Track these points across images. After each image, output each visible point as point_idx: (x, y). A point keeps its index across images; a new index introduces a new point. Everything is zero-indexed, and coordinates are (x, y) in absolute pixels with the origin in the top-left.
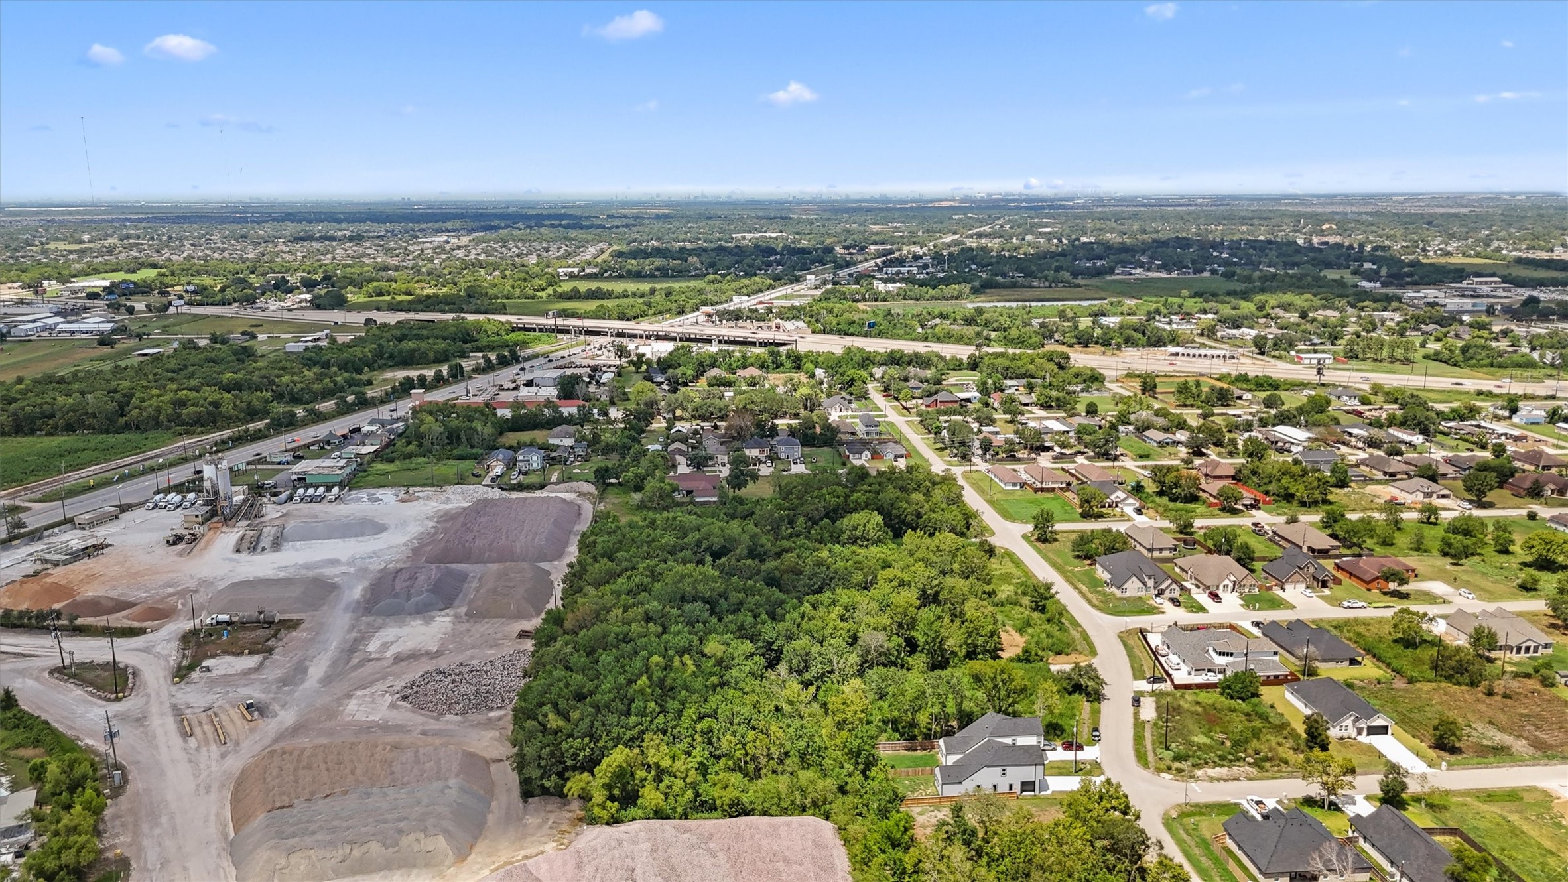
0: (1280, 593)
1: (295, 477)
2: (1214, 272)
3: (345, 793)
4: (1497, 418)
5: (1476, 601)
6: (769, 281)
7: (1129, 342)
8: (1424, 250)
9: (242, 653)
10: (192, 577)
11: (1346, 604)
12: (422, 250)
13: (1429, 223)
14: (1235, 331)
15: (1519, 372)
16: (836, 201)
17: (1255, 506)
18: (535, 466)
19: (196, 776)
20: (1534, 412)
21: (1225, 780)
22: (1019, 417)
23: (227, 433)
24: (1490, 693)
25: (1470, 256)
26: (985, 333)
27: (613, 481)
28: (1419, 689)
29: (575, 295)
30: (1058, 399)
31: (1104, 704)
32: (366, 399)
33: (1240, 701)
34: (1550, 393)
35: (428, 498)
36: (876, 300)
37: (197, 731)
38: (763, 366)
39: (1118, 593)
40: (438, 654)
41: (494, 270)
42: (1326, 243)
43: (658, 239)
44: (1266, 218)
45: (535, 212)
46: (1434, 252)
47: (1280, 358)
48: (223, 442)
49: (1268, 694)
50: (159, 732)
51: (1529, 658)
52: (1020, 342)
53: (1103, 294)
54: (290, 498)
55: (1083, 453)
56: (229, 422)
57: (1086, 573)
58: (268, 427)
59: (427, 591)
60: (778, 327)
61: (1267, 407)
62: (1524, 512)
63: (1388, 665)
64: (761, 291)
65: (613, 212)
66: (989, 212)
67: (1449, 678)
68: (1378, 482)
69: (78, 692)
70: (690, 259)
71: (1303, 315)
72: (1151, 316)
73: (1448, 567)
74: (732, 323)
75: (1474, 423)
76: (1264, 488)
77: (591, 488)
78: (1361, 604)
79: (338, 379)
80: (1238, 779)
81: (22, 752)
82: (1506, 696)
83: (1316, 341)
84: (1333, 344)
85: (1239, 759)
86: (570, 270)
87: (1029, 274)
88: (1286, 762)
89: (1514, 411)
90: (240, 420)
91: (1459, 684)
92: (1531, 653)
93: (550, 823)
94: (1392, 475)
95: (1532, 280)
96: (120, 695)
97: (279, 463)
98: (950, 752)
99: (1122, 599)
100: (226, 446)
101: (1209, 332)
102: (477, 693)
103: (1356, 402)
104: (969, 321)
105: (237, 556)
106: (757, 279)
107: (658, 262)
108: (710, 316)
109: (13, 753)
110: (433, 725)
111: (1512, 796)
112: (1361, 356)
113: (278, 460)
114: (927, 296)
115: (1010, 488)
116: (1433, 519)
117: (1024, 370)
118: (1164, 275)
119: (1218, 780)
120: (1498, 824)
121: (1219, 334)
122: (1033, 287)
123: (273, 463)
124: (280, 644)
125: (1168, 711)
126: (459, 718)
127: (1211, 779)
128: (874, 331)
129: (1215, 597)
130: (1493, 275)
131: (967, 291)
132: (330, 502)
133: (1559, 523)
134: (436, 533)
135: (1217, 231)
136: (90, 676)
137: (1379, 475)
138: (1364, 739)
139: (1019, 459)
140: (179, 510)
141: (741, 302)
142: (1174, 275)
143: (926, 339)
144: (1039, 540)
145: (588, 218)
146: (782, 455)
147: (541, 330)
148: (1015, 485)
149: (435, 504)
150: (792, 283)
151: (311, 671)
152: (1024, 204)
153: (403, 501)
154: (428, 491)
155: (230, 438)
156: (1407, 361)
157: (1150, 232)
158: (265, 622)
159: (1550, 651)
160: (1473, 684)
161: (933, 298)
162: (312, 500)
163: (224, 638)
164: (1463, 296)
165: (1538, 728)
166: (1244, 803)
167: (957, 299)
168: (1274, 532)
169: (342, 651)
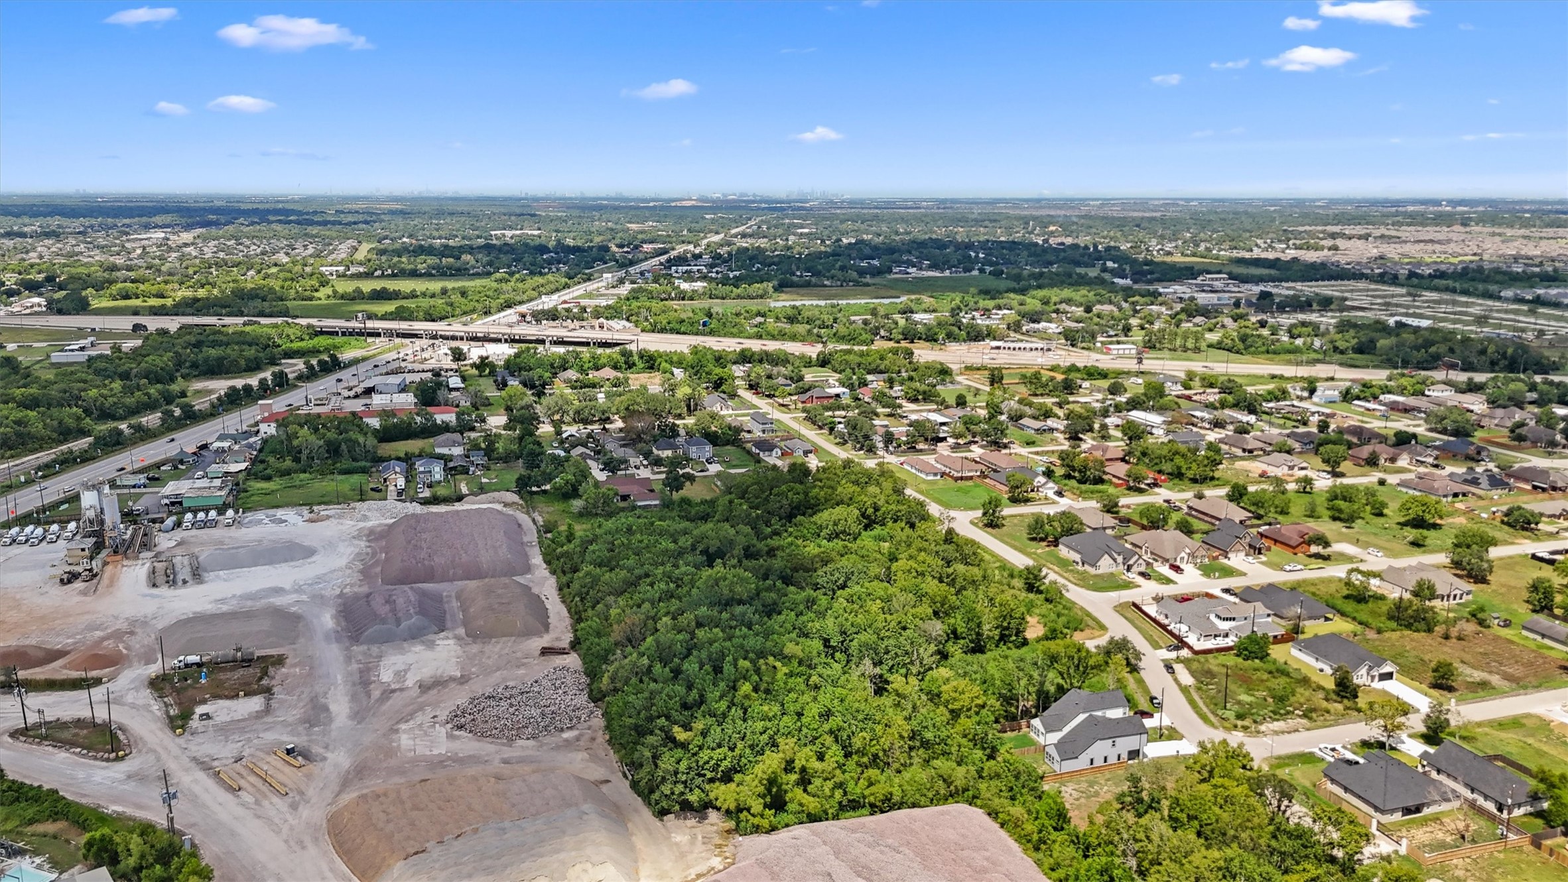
0: (1225, 561)
1: (167, 501)
2: (982, 271)
3: (476, 831)
4: (1301, 399)
5: (1384, 559)
6: (564, 280)
7: (950, 337)
8: (1147, 250)
9: (237, 696)
10: (116, 618)
11: (1288, 568)
12: (144, 248)
13: (1138, 226)
14: (1036, 326)
15: (1292, 357)
16: (576, 199)
17: (1155, 485)
18: (437, 477)
19: (278, 832)
20: (1327, 392)
21: (1289, 733)
22: (899, 411)
23: (45, 456)
24: (1447, 637)
25: (1187, 255)
26: (815, 331)
27: (534, 489)
28: (1389, 638)
29: (358, 296)
30: (924, 393)
31: (1142, 672)
32: (194, 413)
33: (1257, 661)
34: (1330, 375)
35: (340, 517)
36: (683, 299)
37: (242, 783)
38: (615, 367)
39: (1092, 571)
40: (463, 680)
41: (248, 269)
42: (1063, 244)
43: (410, 236)
44: (995, 221)
45: (250, 206)
46: (1158, 250)
47: (1088, 349)
48: (47, 466)
49: (1277, 653)
50: (197, 789)
51: (1458, 604)
52: (851, 339)
53: (894, 293)
54: (178, 524)
55: (976, 442)
56: (41, 443)
57: (1049, 553)
58: (93, 446)
59: (416, 613)
60: (601, 327)
61: (1112, 393)
62: (1375, 480)
63: (1354, 619)
64: (557, 290)
65: (339, 207)
66: (740, 212)
67: (1409, 626)
68: (1242, 458)
69: (62, 755)
70: (463, 257)
71: (1088, 310)
72: (955, 312)
73: (1344, 530)
74: (552, 323)
75: (1288, 403)
76: (1157, 468)
77: (515, 498)
78: (1299, 567)
79: (152, 391)
80: (1297, 730)
81: (40, 828)
82: (1459, 638)
83: (1112, 333)
84: (1126, 336)
85: (1288, 713)
86: (335, 269)
87: (816, 274)
88: (1328, 712)
89: (1312, 391)
90: (53, 440)
91: (1417, 631)
92: (1458, 601)
93: (700, 838)
94: (1251, 451)
95: (1253, 276)
96: (121, 753)
97: (134, 487)
98: (1049, 729)
99: (1096, 576)
100: (52, 471)
101: (1016, 327)
102: (543, 715)
103: (1179, 387)
104: (791, 320)
105: (155, 591)
106: (550, 277)
107: (432, 260)
108: (523, 316)
109: (29, 830)
110: (508, 753)
111: (1515, 723)
112: (1158, 345)
113: (133, 483)
114: (733, 295)
115: (931, 478)
116: (1308, 489)
117: (873, 366)
118: (937, 274)
119: (1283, 732)
120: (1523, 748)
121: (1024, 329)
122: (825, 286)
123: (125, 487)
124: (273, 682)
125: (1203, 676)
126: (531, 743)
127: (1276, 733)
128: (707, 329)
129: (1176, 569)
130: (1219, 272)
131: (771, 290)
132: (228, 525)
133: (1409, 488)
134: (374, 554)
135: (961, 233)
136: (66, 735)
137: (1239, 452)
138: (1377, 685)
139: (921, 451)
140: (44, 544)
141: (548, 302)
142: (947, 273)
143: (760, 337)
144: (986, 525)
145: (315, 213)
146: (693, 456)
147: (344, 334)
148: (935, 474)
149: (352, 523)
150: (585, 281)
151: (333, 707)
152: (763, 205)
153: (311, 521)
154: (332, 510)
155: (54, 461)
156: (1197, 350)
157: (902, 234)
158: (243, 661)
159: (1470, 597)
160: (1430, 630)
161: (739, 297)
162: (206, 524)
163: (203, 681)
164: (1203, 291)
165: (1501, 664)
166: (1316, 750)
167: (762, 297)
168: (1190, 508)
169: (354, 684)
